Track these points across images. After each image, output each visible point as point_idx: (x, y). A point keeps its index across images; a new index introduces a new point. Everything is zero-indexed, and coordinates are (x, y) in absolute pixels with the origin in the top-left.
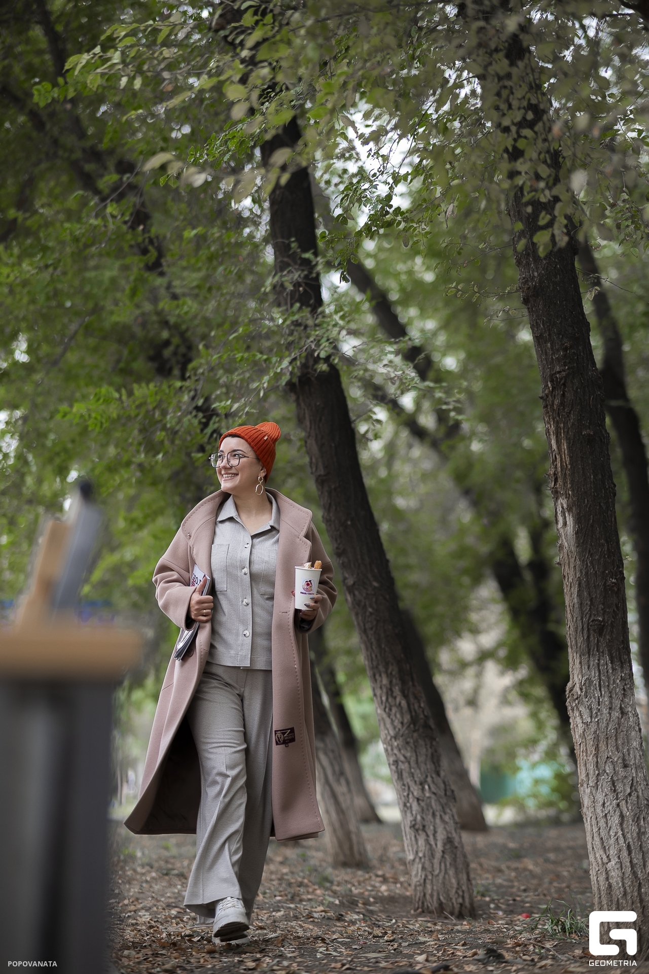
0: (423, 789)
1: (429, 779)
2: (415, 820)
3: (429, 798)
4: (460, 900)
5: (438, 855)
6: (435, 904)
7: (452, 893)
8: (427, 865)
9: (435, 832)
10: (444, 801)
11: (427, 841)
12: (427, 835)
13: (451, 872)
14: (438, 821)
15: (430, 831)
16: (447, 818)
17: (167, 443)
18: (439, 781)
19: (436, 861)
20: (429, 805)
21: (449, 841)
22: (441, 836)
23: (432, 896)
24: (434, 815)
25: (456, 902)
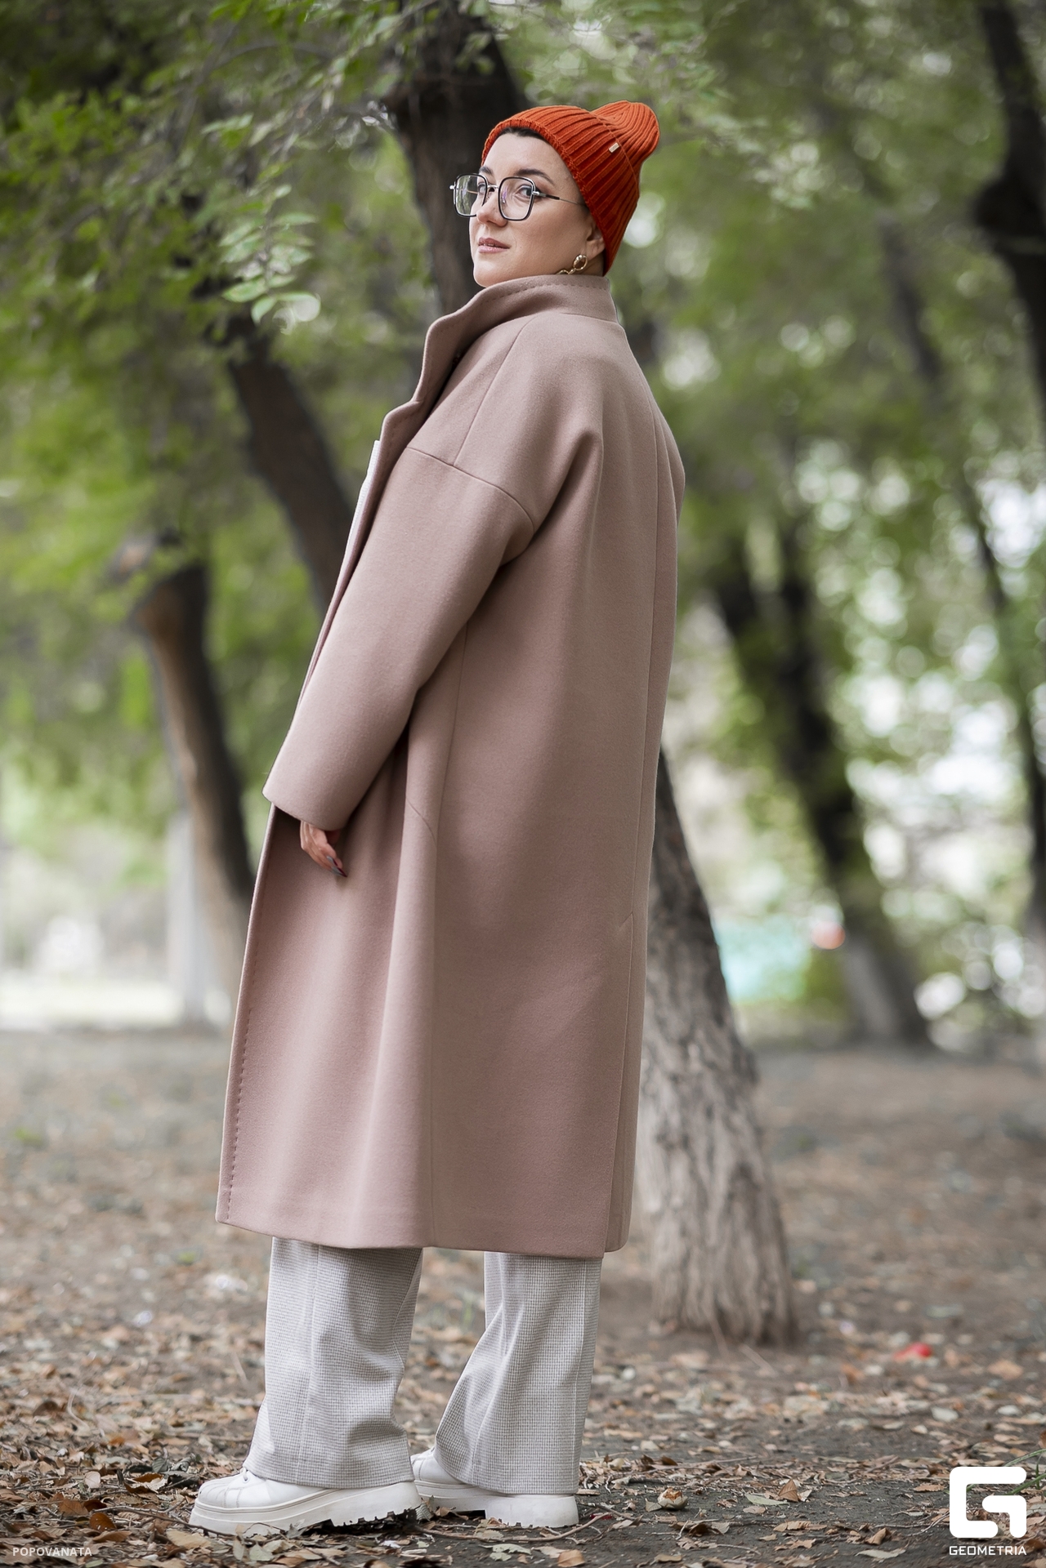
0: (685, 1056)
1: (700, 1034)
2: (666, 1123)
3: (700, 1076)
4: (765, 1305)
5: (718, 1202)
6: (709, 1315)
7: (748, 1288)
8: (693, 1225)
9: (711, 1154)
10: (732, 1081)
11: (693, 1173)
12: (693, 1159)
13: (747, 1242)
14: (718, 1127)
15: (700, 1146)
16: (738, 1120)
17: (105, 249)
18: (722, 1037)
19: (713, 1217)
20: (698, 1092)
21: (742, 1172)
22: (725, 1161)
23: (700, 1295)
24: (709, 1113)
25: (756, 1308)
